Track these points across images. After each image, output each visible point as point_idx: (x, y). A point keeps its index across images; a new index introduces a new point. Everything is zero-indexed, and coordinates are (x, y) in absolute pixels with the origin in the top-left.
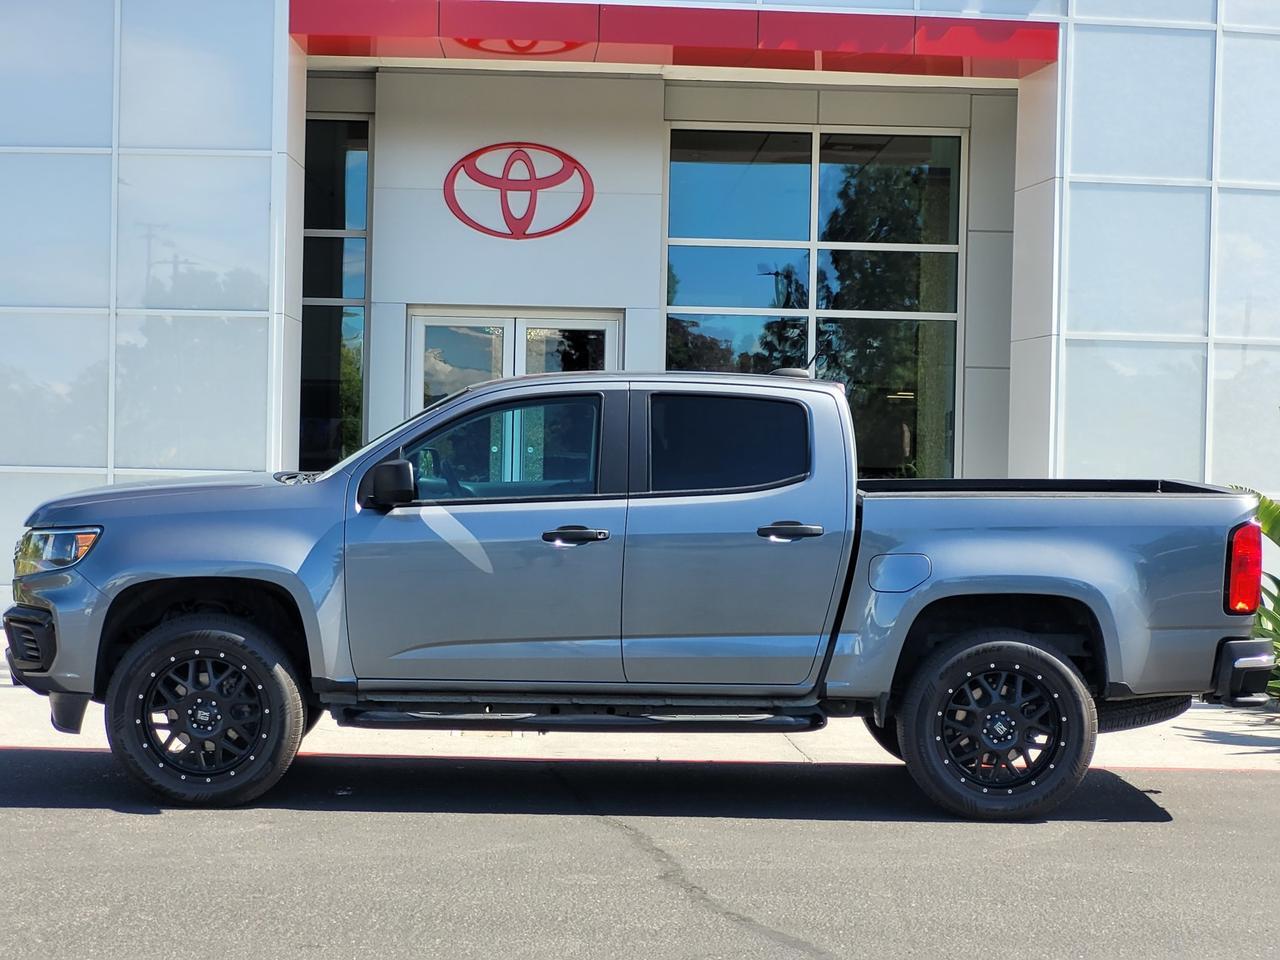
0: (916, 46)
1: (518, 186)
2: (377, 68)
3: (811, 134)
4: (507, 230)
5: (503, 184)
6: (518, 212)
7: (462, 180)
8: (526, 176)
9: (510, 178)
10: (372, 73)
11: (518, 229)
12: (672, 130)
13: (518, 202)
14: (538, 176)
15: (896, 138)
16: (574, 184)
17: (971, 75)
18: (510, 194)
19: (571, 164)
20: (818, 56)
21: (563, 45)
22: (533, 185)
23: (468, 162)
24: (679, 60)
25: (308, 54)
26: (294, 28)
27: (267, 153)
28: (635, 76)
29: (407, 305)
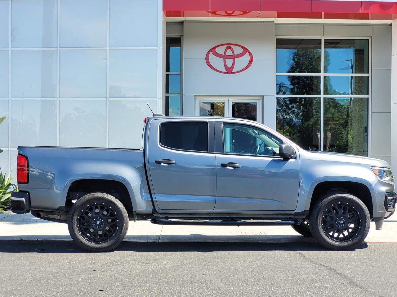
0: (362, 11)
1: (229, 57)
2: (184, 21)
3: (321, 39)
4: (226, 72)
5: (224, 57)
6: (229, 65)
7: (211, 55)
8: (231, 54)
9: (226, 54)
10: (182, 23)
11: (229, 71)
12: (277, 39)
13: (229, 62)
14: (235, 54)
15: (344, 40)
16: (247, 56)
17: (372, 19)
18: (226, 60)
19: (245, 50)
20: (323, 14)
21: (242, 13)
22: (234, 57)
23: (213, 50)
24: (279, 16)
25: (166, 17)
26: (164, 9)
27: (156, 48)
28: (265, 22)
29: (194, 95)
